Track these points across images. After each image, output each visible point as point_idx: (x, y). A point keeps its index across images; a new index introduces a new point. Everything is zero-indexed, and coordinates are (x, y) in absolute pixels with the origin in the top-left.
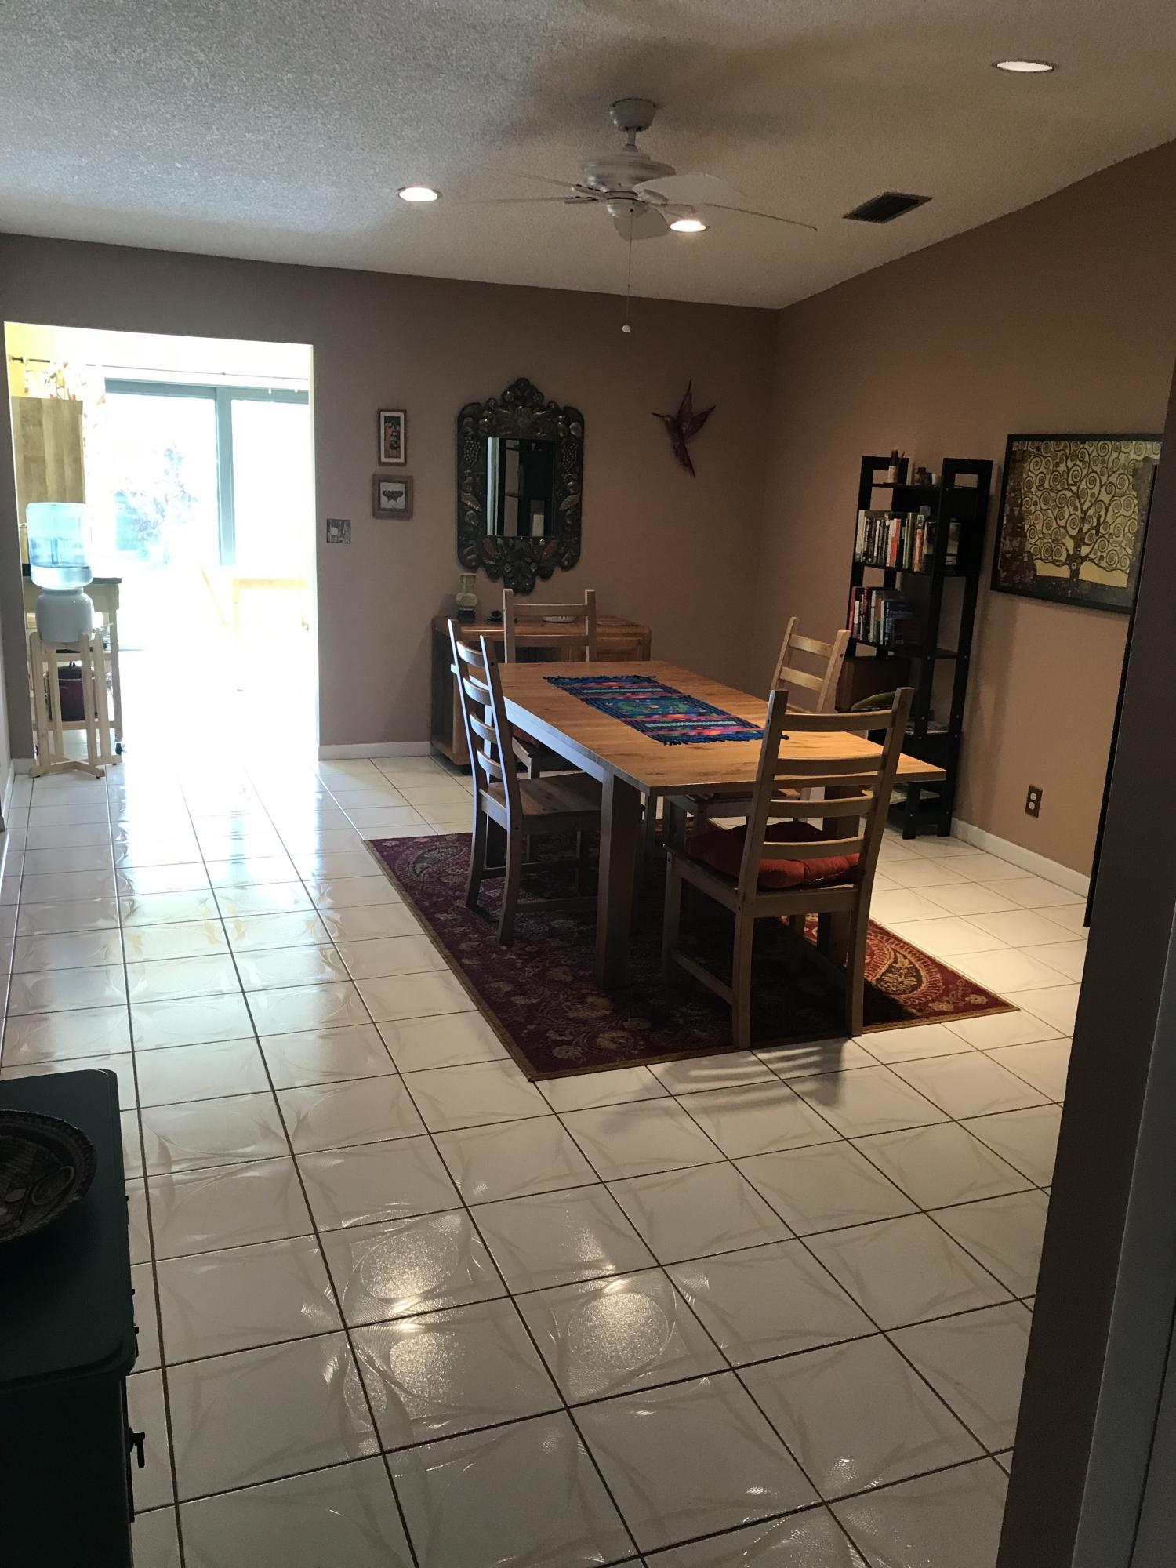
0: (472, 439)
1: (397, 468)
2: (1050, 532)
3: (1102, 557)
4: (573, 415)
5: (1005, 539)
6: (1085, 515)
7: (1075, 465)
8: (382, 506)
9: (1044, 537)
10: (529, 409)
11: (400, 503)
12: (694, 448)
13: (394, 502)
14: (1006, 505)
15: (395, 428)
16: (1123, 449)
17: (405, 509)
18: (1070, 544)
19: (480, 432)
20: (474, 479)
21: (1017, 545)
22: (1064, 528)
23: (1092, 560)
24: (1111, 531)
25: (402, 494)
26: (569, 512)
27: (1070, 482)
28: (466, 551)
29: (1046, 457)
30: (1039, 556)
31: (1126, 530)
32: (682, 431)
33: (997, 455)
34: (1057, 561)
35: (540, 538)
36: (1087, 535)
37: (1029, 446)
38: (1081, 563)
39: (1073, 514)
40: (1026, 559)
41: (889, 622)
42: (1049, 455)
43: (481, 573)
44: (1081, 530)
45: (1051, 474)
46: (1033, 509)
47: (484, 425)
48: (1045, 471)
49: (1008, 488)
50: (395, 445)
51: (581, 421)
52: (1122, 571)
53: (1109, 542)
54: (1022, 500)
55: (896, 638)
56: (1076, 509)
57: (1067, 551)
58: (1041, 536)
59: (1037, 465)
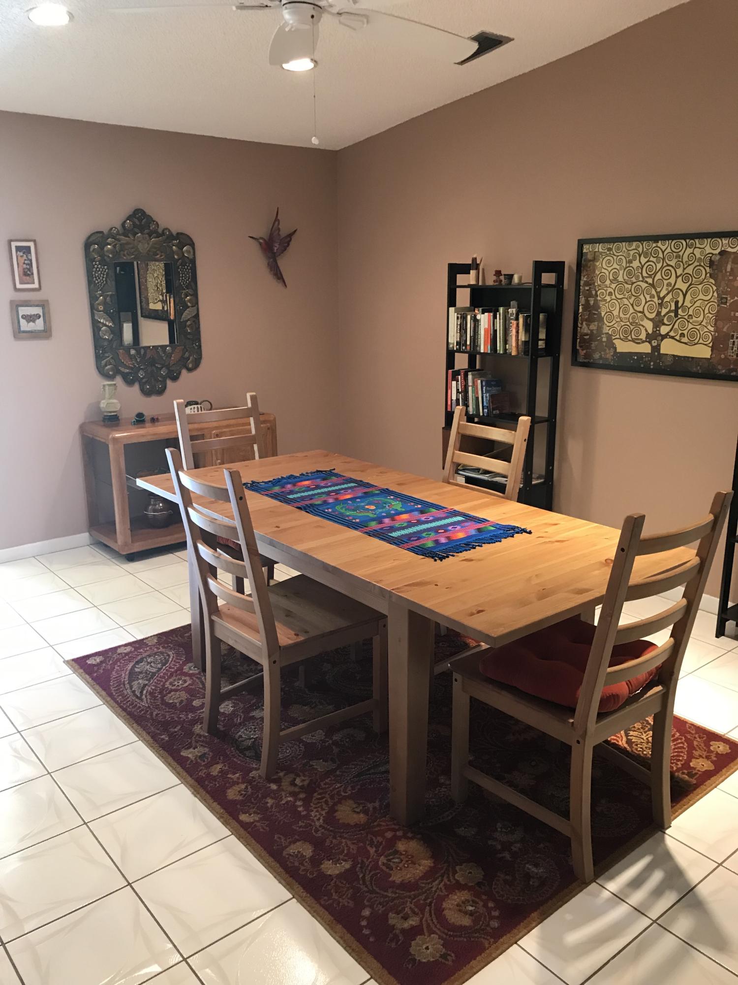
0: (100, 264)
1: (32, 293)
2: (627, 316)
3: (682, 335)
4: (184, 240)
5: (582, 324)
6: (662, 301)
7: (648, 261)
8: (22, 329)
9: (621, 321)
10: (147, 235)
11: (39, 324)
12: (284, 263)
13: (33, 324)
14: (581, 297)
15: (27, 256)
16: (698, 245)
17: (44, 330)
18: (649, 326)
19: (106, 257)
20: (105, 299)
21: (595, 328)
22: (643, 312)
23: (673, 338)
24: (691, 313)
25: (39, 317)
26: (189, 323)
27: (645, 274)
28: (103, 362)
29: (618, 256)
30: (618, 336)
31: (706, 311)
32: (273, 250)
33: (569, 257)
34: (638, 339)
35: (167, 346)
36: (666, 317)
37: (599, 248)
38: (662, 340)
39: (649, 301)
40: (604, 339)
41: (486, 397)
42: (621, 254)
43: (119, 380)
44: (659, 313)
45: (624, 270)
46: (608, 298)
47: (108, 251)
48: (618, 267)
49: (582, 283)
50: (28, 272)
51: (192, 244)
52: (705, 345)
53: (688, 322)
54: (596, 292)
55: (493, 409)
56: (652, 296)
57: (646, 331)
58: (619, 320)
59: (609, 263)
